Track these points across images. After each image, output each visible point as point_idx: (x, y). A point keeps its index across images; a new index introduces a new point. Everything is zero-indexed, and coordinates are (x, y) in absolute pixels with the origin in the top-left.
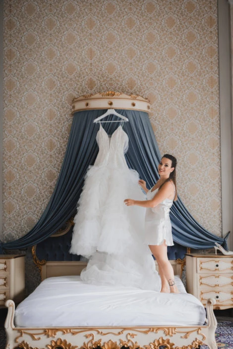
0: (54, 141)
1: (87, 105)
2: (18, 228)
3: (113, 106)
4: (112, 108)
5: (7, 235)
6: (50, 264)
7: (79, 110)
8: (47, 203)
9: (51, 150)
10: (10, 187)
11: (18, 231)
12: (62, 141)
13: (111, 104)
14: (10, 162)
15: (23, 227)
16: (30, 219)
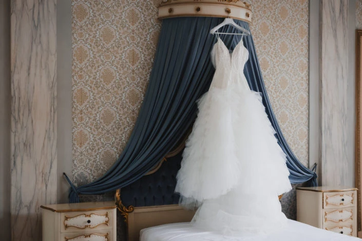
0: (137, 52)
1: (198, 9)
2: (92, 165)
3: (231, 15)
4: (230, 17)
5: (78, 175)
6: (138, 210)
7: (178, 15)
8: (128, 132)
9: (133, 63)
10: (81, 111)
11: (93, 169)
12: (146, 53)
13: (228, 11)
14: (81, 77)
15: (99, 163)
16: (107, 153)
